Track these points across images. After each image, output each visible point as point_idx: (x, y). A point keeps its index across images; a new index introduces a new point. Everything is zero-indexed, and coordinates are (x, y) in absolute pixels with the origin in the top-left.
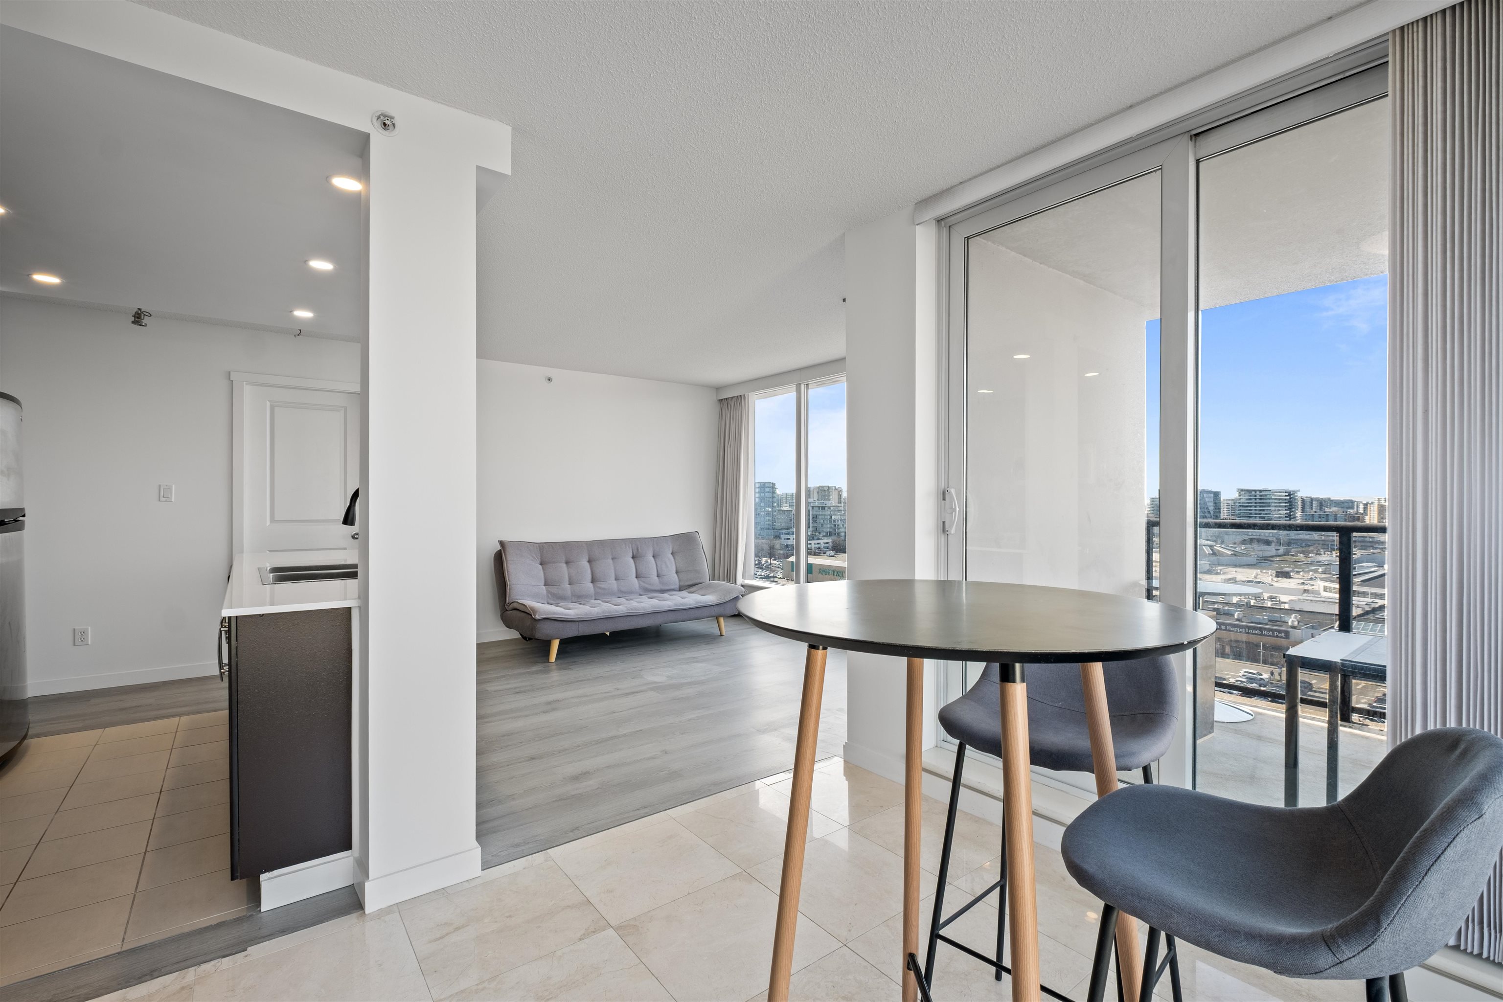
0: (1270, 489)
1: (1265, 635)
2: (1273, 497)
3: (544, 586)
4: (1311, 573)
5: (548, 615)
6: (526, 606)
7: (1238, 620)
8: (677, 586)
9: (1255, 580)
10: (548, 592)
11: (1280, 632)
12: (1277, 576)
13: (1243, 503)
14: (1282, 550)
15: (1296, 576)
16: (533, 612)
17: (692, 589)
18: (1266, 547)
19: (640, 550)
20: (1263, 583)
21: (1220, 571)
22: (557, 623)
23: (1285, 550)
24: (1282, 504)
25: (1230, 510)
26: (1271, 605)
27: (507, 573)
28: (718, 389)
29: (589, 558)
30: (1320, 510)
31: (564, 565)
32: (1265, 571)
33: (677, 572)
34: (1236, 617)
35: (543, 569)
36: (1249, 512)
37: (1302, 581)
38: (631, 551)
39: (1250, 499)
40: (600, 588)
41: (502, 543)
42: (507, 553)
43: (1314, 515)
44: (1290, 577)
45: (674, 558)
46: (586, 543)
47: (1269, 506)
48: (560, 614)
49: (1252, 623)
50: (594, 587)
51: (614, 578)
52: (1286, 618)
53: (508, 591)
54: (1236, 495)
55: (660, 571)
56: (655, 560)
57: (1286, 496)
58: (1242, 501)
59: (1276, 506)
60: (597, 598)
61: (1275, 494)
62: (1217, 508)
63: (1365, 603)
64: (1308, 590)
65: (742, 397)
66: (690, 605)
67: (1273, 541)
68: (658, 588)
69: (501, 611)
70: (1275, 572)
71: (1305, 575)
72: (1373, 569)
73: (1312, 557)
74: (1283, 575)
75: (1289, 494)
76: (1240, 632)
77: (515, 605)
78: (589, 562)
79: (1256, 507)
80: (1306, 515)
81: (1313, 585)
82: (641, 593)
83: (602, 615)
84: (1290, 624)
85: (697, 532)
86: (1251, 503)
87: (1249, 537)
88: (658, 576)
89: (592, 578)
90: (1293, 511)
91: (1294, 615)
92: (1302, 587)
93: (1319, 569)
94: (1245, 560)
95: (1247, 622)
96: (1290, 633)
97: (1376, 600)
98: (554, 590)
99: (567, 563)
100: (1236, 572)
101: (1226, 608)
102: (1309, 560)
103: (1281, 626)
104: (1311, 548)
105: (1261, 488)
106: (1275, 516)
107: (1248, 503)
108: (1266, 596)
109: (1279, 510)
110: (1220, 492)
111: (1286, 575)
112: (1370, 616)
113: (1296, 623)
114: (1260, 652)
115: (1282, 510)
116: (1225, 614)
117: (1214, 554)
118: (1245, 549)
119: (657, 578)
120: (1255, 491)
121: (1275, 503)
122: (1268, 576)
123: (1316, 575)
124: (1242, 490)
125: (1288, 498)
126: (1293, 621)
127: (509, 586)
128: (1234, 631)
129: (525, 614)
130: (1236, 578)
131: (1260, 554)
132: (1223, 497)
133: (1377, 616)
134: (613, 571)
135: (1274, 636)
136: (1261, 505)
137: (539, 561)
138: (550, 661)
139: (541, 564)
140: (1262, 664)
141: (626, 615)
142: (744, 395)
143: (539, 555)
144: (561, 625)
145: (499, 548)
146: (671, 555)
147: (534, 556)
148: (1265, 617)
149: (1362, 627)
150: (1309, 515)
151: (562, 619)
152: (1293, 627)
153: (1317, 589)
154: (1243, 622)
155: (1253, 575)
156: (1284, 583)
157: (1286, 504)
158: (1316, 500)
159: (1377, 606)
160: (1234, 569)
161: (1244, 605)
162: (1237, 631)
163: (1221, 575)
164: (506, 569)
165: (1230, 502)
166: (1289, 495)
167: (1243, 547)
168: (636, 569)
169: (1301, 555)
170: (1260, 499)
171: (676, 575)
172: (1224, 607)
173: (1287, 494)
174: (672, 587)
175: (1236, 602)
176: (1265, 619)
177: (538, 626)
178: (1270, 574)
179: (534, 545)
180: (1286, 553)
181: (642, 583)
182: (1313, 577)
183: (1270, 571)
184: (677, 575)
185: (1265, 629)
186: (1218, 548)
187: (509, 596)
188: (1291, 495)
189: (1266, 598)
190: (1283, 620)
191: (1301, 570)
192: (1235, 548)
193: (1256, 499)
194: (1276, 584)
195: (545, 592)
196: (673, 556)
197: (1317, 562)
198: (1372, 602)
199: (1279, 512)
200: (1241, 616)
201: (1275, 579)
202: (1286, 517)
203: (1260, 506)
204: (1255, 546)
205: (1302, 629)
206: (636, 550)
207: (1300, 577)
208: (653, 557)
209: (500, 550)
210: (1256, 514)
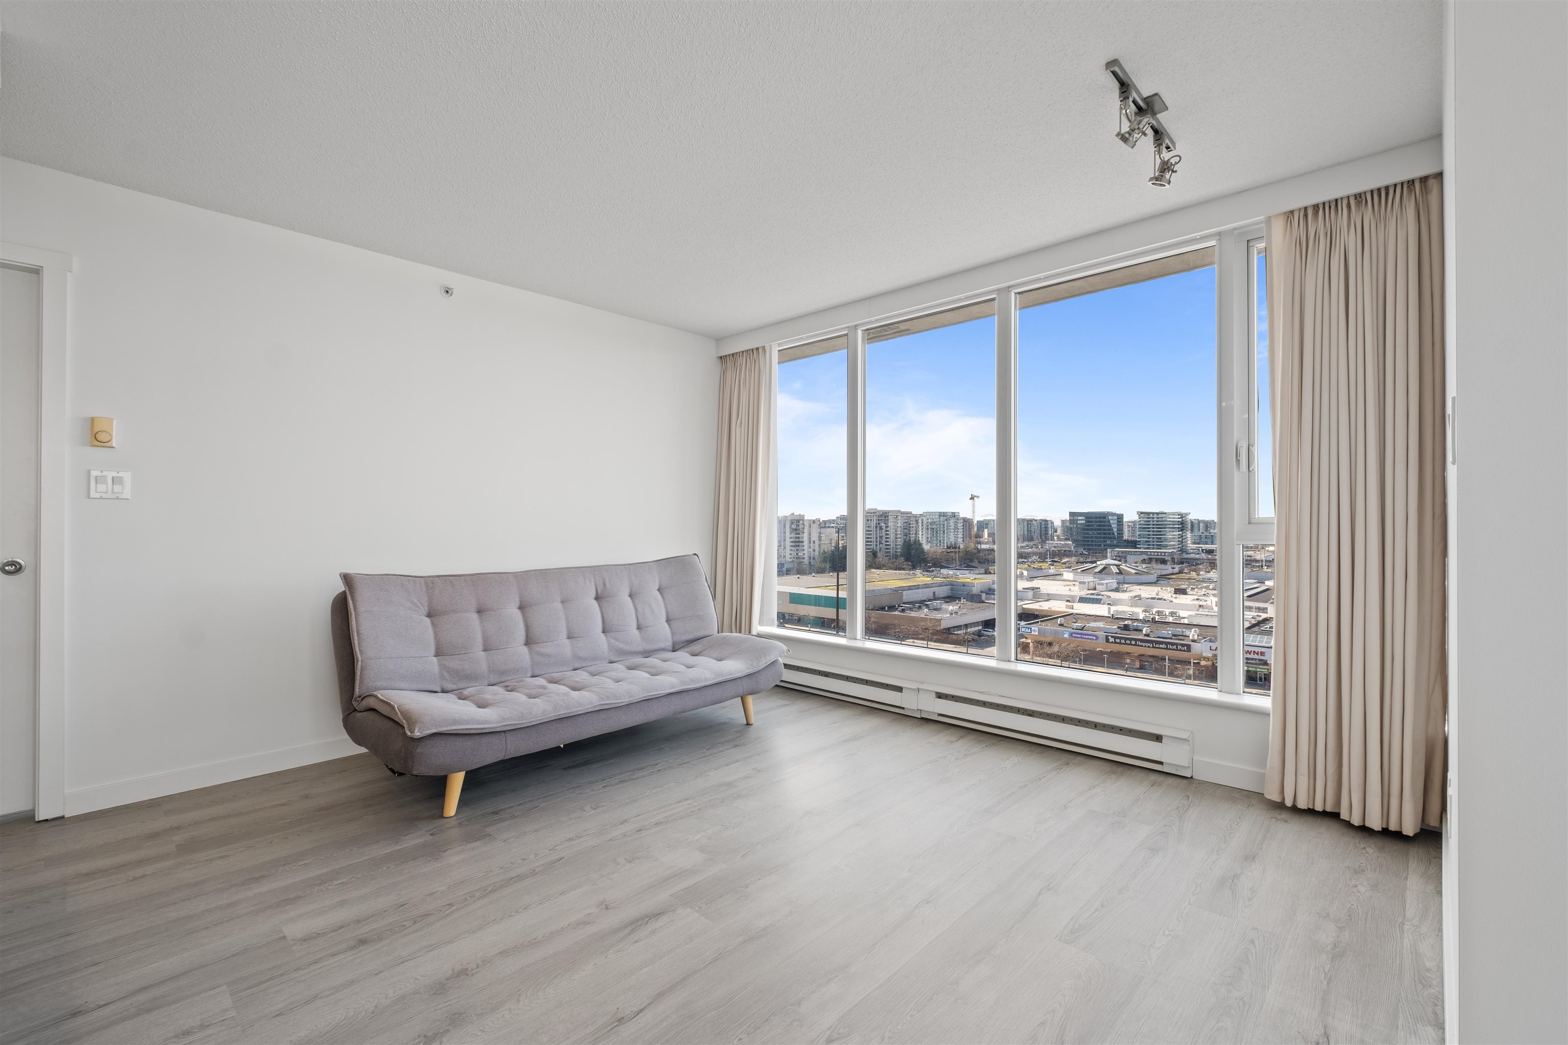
0: (1165, 512)
1: (1170, 649)
2: (1168, 520)
3: (435, 656)
4: (1204, 590)
5: (441, 726)
6: (392, 707)
7: (1147, 635)
8: (669, 644)
9: (1157, 597)
10: (442, 667)
11: (1183, 645)
12: (1175, 593)
13: (1143, 524)
14: (1177, 568)
15: (1191, 593)
16: (408, 724)
17: (696, 647)
18: (1162, 566)
19: (608, 586)
20: (1165, 600)
21: (1126, 589)
22: (461, 739)
23: (1180, 569)
24: (1175, 526)
25: (1131, 531)
26: (1173, 620)
27: (358, 636)
28: (719, 340)
29: (521, 602)
30: (1206, 531)
31: (475, 616)
32: (1164, 588)
33: (668, 621)
34: (1144, 632)
35: (433, 624)
36: (1148, 533)
37: (1196, 597)
38: (594, 588)
39: (1149, 521)
40: (542, 654)
41: (347, 579)
42: (358, 597)
43: (1201, 535)
44: (1186, 594)
45: (663, 597)
46: (516, 575)
47: (1165, 528)
48: (467, 723)
49: (1159, 637)
50: (530, 652)
51: (565, 636)
52: (1187, 633)
53: (358, 673)
54: (1136, 517)
55: (641, 620)
56: (633, 602)
57: (1179, 518)
58: (1142, 522)
59: (1170, 528)
60: (536, 673)
61: (1170, 516)
62: (1120, 530)
63: (1251, 617)
64: (1203, 606)
65: (760, 350)
66: (706, 680)
67: (1168, 560)
68: (640, 649)
69: (344, 711)
70: (1174, 589)
71: (1199, 592)
72: (1256, 586)
73: (1202, 575)
74: (1181, 591)
75: (1182, 516)
76: (1149, 647)
77: (371, 702)
78: (521, 608)
79: (1153, 528)
80: (1195, 535)
81: (1206, 601)
82: (613, 659)
83: (552, 715)
84: (1191, 638)
85: (695, 554)
86: (1149, 525)
87: (1149, 557)
88: (639, 628)
89: (527, 636)
90: (1185, 533)
91: (1193, 630)
92: (1197, 603)
93: (1210, 586)
94: (1144, 578)
95: (1154, 637)
96: (1192, 646)
97: (1260, 614)
98: (454, 663)
99: (479, 612)
100: (1140, 589)
101: (1135, 624)
102: (1201, 577)
103: (1183, 640)
104: (1201, 566)
105: (1157, 511)
106: (1170, 536)
107: (1147, 525)
108: (1167, 612)
109: (1173, 531)
110: (1123, 515)
111: (1183, 592)
112: (1256, 629)
113: (1196, 637)
114: (1165, 665)
115: (1176, 531)
116: (1136, 630)
117: (1120, 573)
118: (1146, 567)
119: (637, 632)
120: (1153, 513)
121: (1170, 524)
122: (1167, 593)
123: (1208, 592)
124: (1142, 513)
125: (1181, 520)
126: (1193, 635)
127: (360, 663)
128: (1142, 646)
129: (391, 723)
130: (1141, 595)
131: (1159, 572)
132: (1125, 519)
133: (1262, 629)
134: (564, 623)
135: (1177, 650)
136: (1158, 526)
137: (424, 610)
138: (445, 816)
139: (429, 615)
140: (1168, 676)
141: (598, 709)
142: (764, 348)
143: (426, 599)
144: (469, 743)
145: (341, 587)
146: (657, 592)
147: (415, 600)
148: (1169, 632)
149: (1251, 639)
150: (1197, 536)
151: (472, 732)
152: (1193, 641)
153: (1210, 604)
154: (1150, 637)
155: (1155, 593)
156: (1182, 599)
157: (1179, 526)
158: (1202, 522)
159: (1261, 619)
160: (1139, 587)
161: (1150, 621)
162: (1145, 646)
163: (1127, 593)
164: (355, 628)
165: (1130, 524)
166: (1182, 518)
167: (1144, 566)
168: (603, 617)
169: (1194, 573)
170: (1158, 521)
171: (666, 625)
172: (1132, 623)
173: (1179, 517)
174: (662, 645)
175: (1142, 618)
176: (1169, 634)
177: (419, 750)
178: (1169, 591)
179: (415, 581)
180: (1180, 572)
181: (612, 641)
182: (1205, 593)
183: (1169, 588)
184: (669, 624)
185: (1170, 643)
186: (1123, 567)
187: (361, 682)
188: (1183, 517)
189: (1167, 614)
190: (1184, 634)
191: (1195, 587)
192: (1137, 567)
193: (1153, 521)
194: (1175, 601)
195: (436, 668)
196: (661, 594)
197: (1207, 579)
198: (1257, 616)
199: (1173, 533)
200: (1148, 632)
201: (1174, 596)
202: (1179, 538)
203: (1157, 528)
204: (1154, 565)
205: (1202, 642)
206: (602, 586)
207: (1194, 593)
208: (630, 596)
209: (344, 592)
210: (1153, 535)
